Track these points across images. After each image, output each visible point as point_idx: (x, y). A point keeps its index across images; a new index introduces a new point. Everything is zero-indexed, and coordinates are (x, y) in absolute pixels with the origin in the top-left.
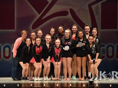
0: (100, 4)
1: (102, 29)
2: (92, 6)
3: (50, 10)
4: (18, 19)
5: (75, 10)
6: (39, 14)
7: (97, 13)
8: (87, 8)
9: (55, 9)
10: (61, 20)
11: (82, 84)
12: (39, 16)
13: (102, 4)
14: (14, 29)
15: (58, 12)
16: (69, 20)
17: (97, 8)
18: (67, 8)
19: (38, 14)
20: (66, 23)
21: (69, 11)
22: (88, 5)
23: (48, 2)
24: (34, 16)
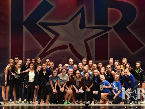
0: (94, 39)
1: (95, 60)
2: (87, 42)
4: (26, 52)
5: (73, 44)
6: (44, 48)
7: (92, 47)
8: (84, 43)
9: (57, 44)
10: (62, 53)
11: (79, 107)
12: (43, 49)
13: (95, 39)
15: (59, 46)
16: (69, 53)
17: (91, 43)
18: (67, 43)
20: (66, 56)
21: (68, 45)
22: (84, 40)
23: (51, 38)
24: (39, 50)
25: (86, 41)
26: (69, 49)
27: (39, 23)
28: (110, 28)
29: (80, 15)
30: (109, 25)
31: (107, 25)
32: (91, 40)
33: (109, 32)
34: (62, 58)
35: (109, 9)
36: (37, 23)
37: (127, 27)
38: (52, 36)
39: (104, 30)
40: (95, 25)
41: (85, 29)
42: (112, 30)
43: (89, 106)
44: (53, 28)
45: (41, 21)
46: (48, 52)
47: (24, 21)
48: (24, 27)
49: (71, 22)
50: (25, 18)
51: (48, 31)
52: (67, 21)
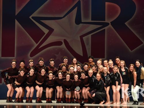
0: (90, 35)
2: (83, 38)
3: (46, 41)
4: (18, 48)
7: (88, 44)
10: (56, 50)
11: (74, 107)
13: (92, 36)
14: (14, 56)
15: (53, 42)
16: (63, 50)
19: (36, 43)
20: (60, 53)
22: (80, 36)
23: (45, 34)
24: (32, 46)
25: (81, 37)
26: (63, 46)
27: (32, 18)
28: (108, 24)
29: (76, 9)
30: (106, 21)
31: (105, 20)
32: (88, 36)
33: (106, 28)
34: (56, 55)
35: (107, 3)
36: (30, 17)
37: (126, 23)
38: (46, 31)
39: (102, 26)
40: (92, 20)
41: (81, 24)
42: (110, 25)
43: (84, 106)
44: (47, 22)
45: (35, 14)
46: (41, 48)
47: (16, 14)
48: (16, 21)
49: (66, 16)
50: (17, 11)
51: (41, 26)
52: (62, 16)
